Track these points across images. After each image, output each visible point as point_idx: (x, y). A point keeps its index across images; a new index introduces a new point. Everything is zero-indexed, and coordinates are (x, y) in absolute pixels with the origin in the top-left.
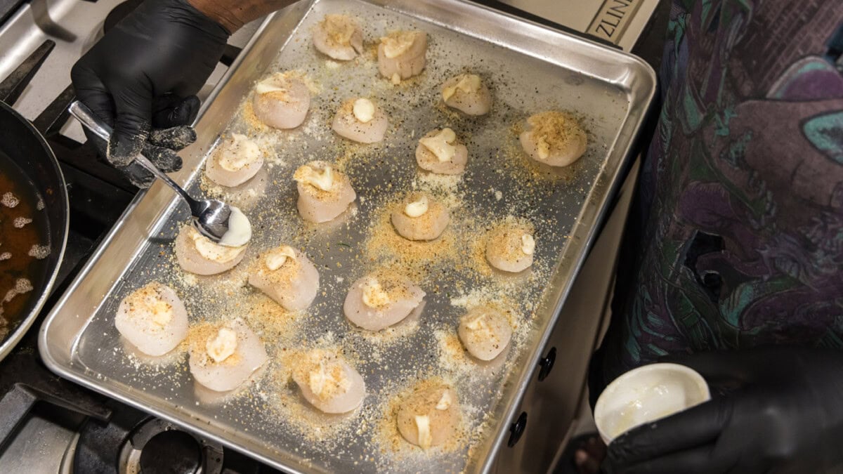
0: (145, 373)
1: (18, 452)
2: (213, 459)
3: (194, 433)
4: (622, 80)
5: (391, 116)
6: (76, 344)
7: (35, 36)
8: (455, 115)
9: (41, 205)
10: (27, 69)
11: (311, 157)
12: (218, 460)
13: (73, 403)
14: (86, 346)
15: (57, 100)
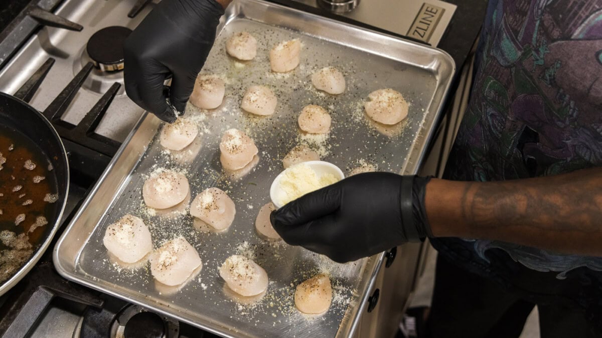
0: (125, 275)
1: (43, 331)
2: (172, 329)
3: (159, 313)
4: (432, 66)
5: (280, 97)
6: (78, 258)
7: (41, 56)
8: (322, 94)
9: (51, 167)
10: (37, 78)
11: (228, 127)
12: (176, 330)
13: (78, 297)
14: (85, 259)
15: (58, 98)
